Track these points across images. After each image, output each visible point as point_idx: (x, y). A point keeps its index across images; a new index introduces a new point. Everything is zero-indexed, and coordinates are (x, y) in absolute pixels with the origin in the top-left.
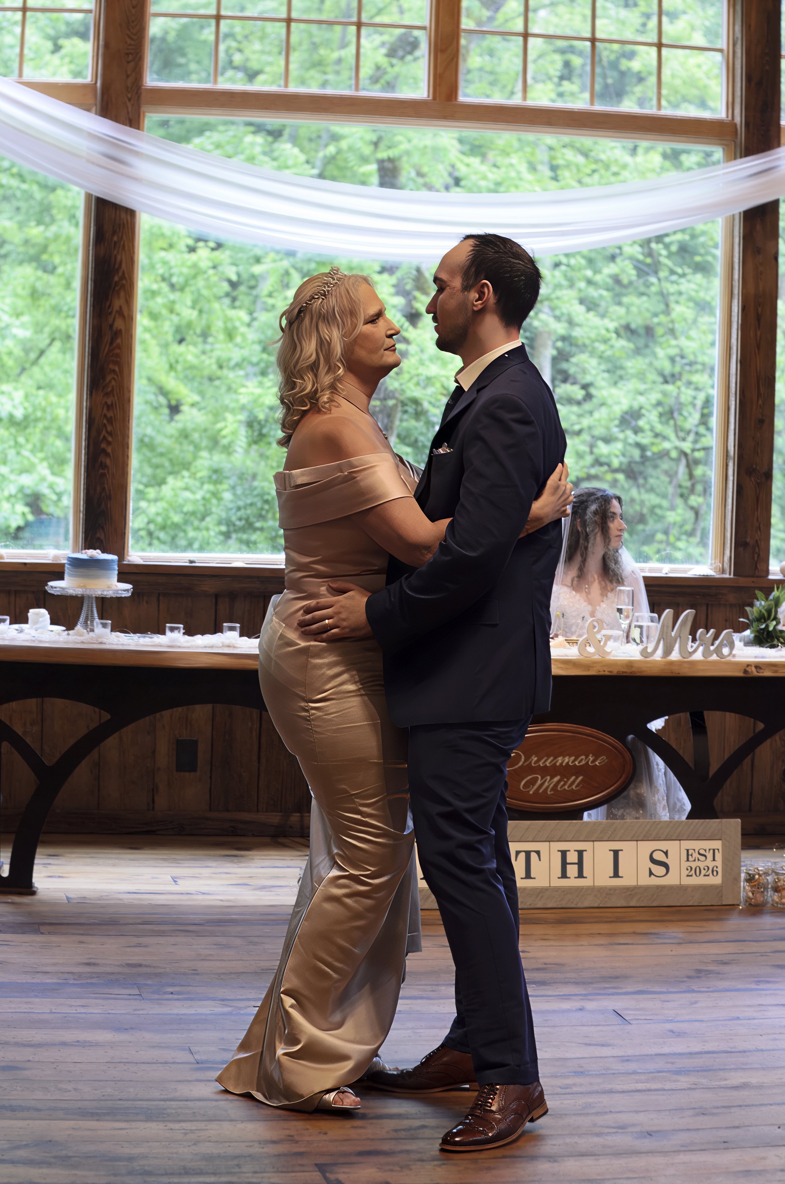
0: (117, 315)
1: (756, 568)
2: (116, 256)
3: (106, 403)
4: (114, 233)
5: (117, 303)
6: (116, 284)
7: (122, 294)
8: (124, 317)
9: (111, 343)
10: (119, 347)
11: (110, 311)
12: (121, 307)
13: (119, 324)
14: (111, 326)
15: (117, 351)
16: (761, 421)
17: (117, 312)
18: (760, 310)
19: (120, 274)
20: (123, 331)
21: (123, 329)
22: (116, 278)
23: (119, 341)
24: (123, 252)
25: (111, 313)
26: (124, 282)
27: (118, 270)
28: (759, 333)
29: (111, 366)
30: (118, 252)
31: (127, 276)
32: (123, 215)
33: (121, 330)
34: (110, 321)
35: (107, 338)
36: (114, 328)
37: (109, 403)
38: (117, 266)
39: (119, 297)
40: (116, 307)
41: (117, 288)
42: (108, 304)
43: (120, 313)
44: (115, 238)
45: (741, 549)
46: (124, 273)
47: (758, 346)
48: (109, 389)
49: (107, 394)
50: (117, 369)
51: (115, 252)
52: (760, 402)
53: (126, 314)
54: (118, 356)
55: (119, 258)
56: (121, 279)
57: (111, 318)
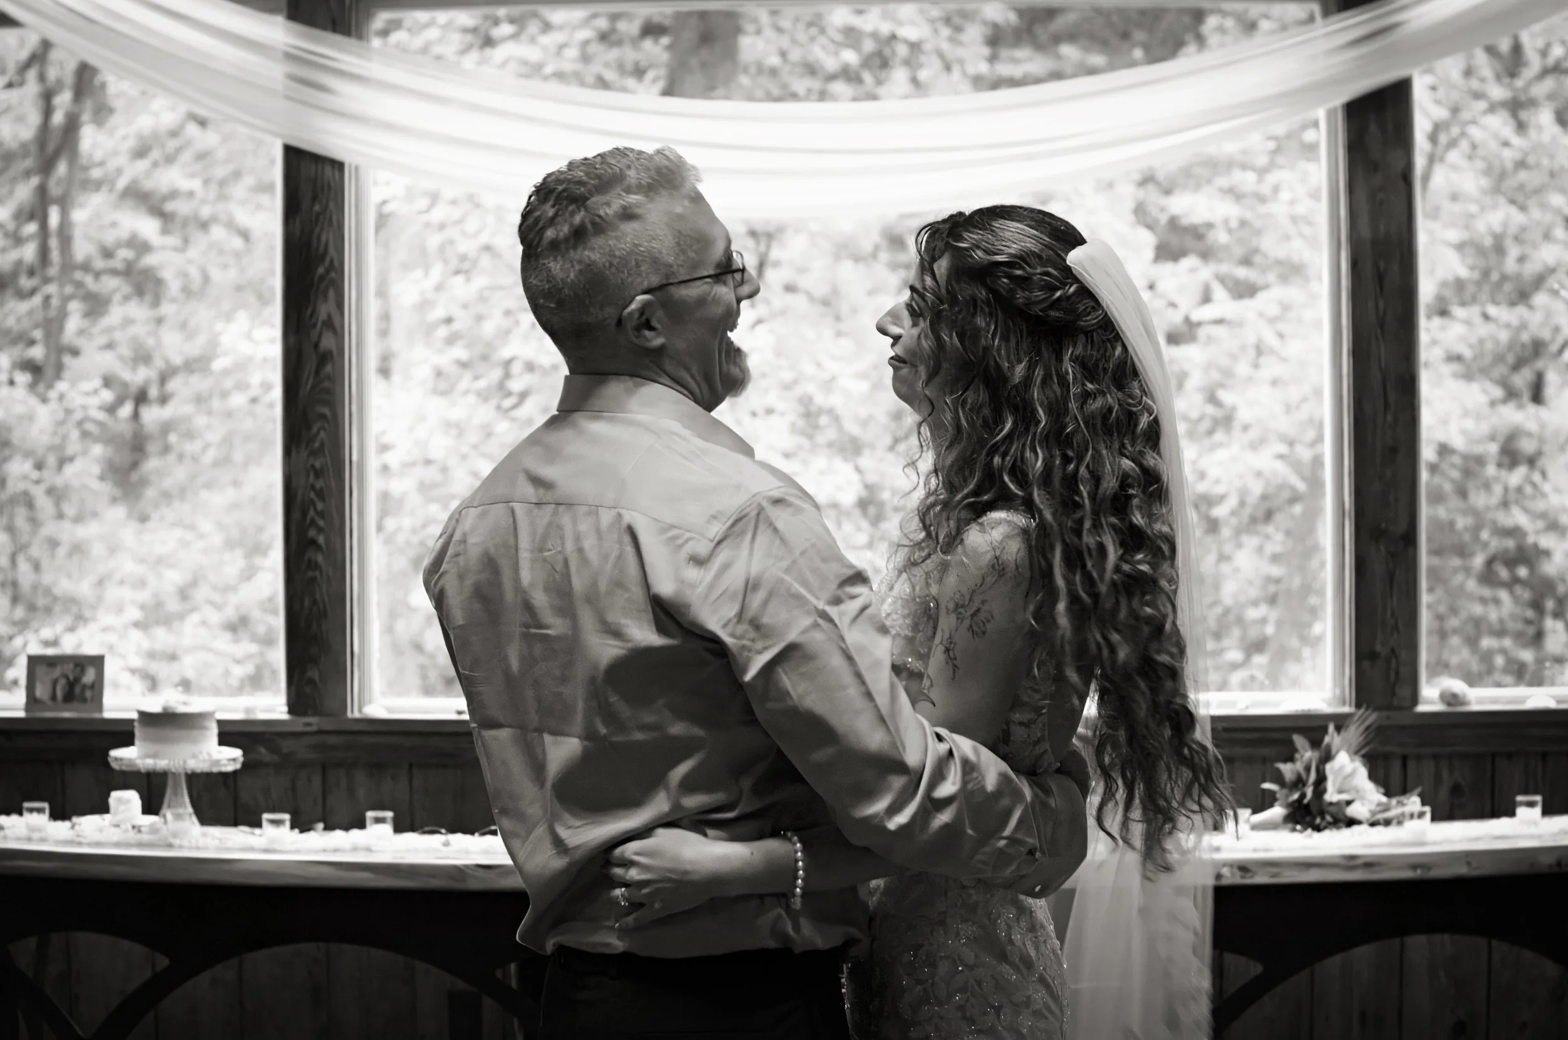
0: (324, 328)
1: (1393, 694)
2: (319, 238)
3: (313, 466)
4: (314, 199)
5: (324, 310)
6: (322, 278)
7: (331, 293)
8: (332, 330)
9: (318, 373)
10: (328, 378)
11: (312, 322)
12: (329, 316)
13: (328, 342)
14: (316, 345)
15: (326, 384)
16: (1394, 450)
17: (323, 323)
18: (1382, 265)
19: (325, 265)
20: (333, 354)
21: (334, 349)
22: (321, 270)
23: (328, 368)
24: (329, 231)
25: (314, 326)
26: (333, 275)
27: (322, 258)
28: (1381, 304)
29: (319, 409)
30: (322, 229)
31: (334, 266)
32: (328, 170)
33: (329, 353)
34: (314, 339)
35: (310, 365)
36: (321, 349)
37: (317, 465)
38: (321, 251)
39: (324, 300)
40: (322, 315)
41: (323, 286)
42: (309, 311)
43: (328, 324)
44: (317, 208)
45: (1366, 664)
46: (332, 262)
47: (1382, 326)
48: (317, 445)
49: (314, 453)
50: (326, 411)
51: (317, 230)
52: (1389, 418)
53: (337, 325)
54: (328, 391)
55: (324, 237)
56: (328, 271)
57: (315, 333)
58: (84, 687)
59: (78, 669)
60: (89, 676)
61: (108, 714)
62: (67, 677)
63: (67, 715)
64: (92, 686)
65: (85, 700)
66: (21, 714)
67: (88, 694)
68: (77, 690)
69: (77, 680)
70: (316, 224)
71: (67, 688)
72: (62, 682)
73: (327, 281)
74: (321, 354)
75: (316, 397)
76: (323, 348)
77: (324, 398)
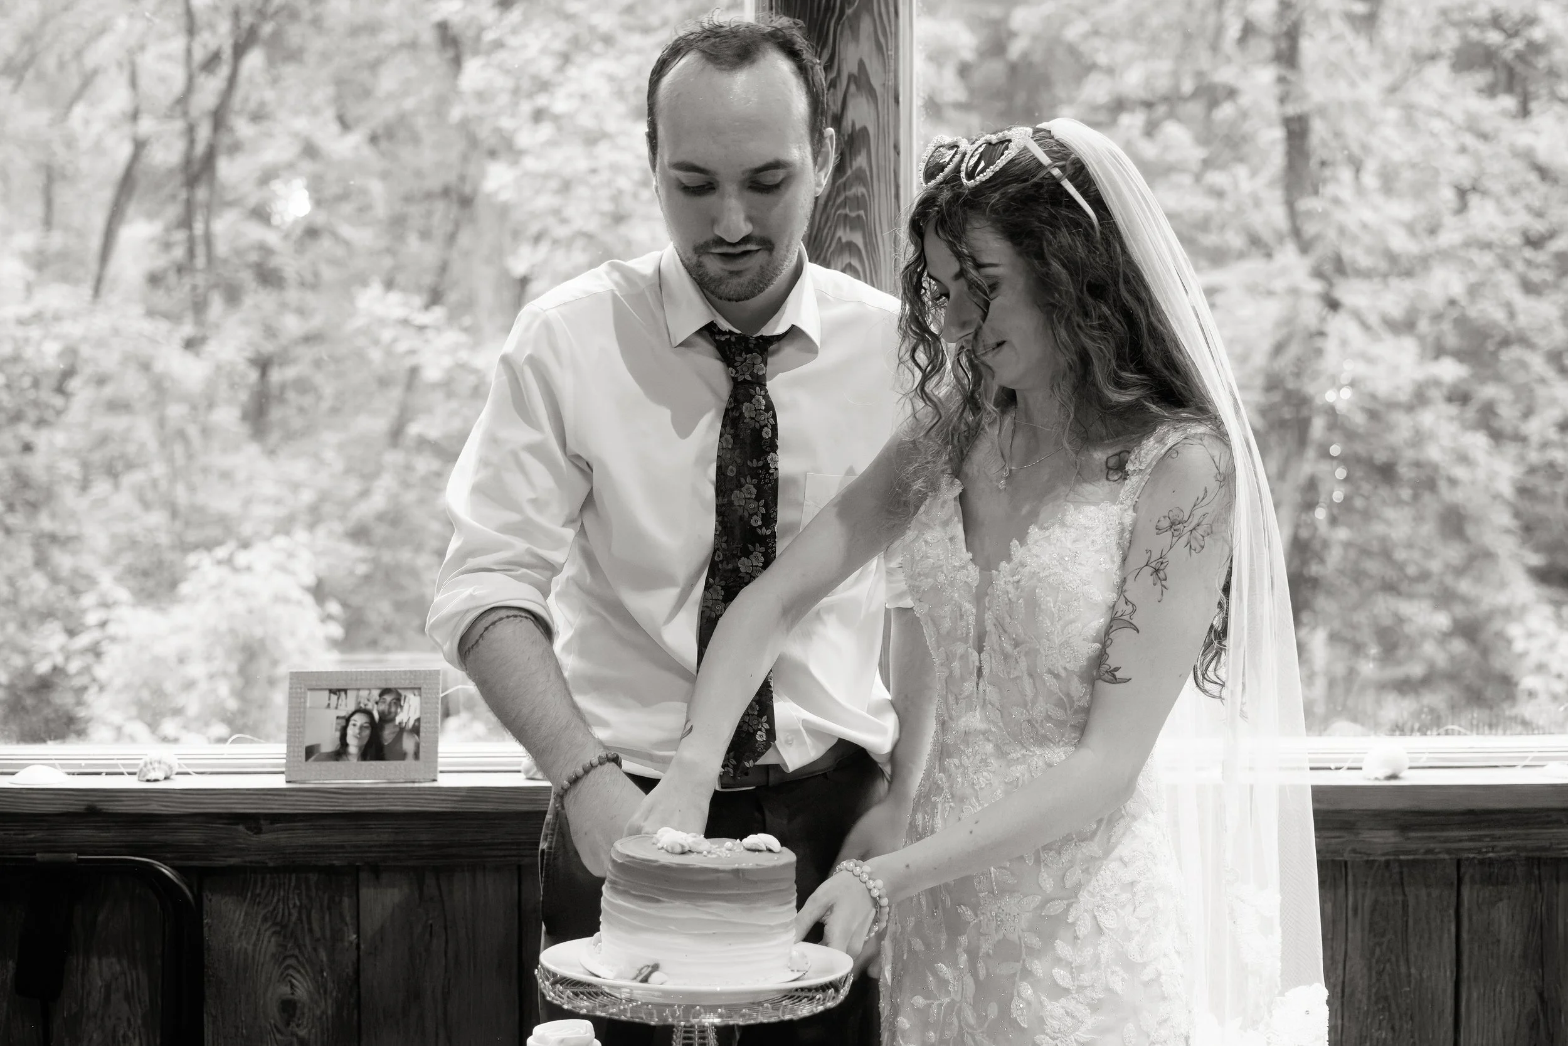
0: (853, 88)
7: (866, 25)
8: (871, 92)
10: (860, 178)
12: (861, 64)
13: (859, 112)
14: (838, 119)
15: (858, 190)
17: (851, 77)
20: (872, 131)
21: (871, 125)
23: (860, 161)
29: (844, 234)
33: (864, 130)
36: (847, 124)
39: (856, 37)
40: (849, 66)
41: (849, 11)
43: (860, 80)
50: (858, 239)
53: (876, 82)
54: (860, 202)
58: (401, 730)
59: (388, 698)
60: (407, 714)
61: (445, 781)
62: (369, 713)
63: (366, 783)
64: (416, 730)
65: (403, 756)
66: (278, 782)
67: (408, 744)
68: (388, 734)
69: (386, 718)
71: (367, 733)
72: (359, 720)
73: (856, 4)
74: (846, 138)
75: (838, 212)
76: (850, 123)
77: (853, 214)
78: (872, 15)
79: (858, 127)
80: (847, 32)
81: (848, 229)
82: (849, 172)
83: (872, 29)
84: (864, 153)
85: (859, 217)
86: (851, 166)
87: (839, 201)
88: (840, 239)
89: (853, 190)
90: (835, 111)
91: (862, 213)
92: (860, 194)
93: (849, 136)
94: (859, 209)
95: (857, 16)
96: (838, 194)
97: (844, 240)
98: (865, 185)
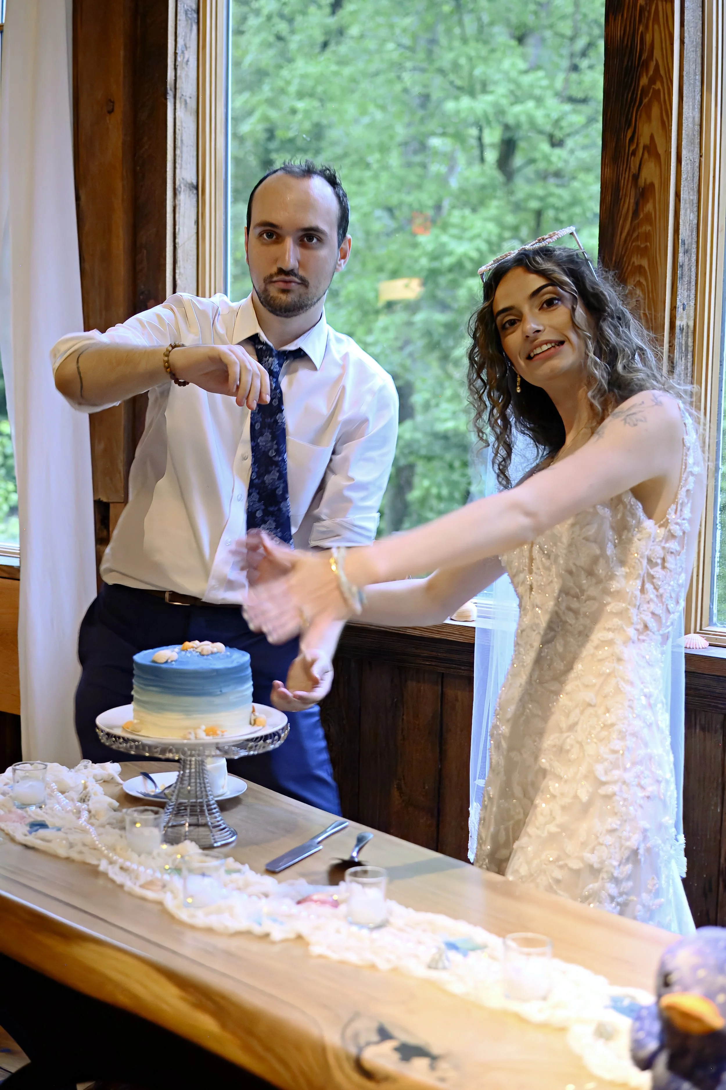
0: (646, 155)
2: (642, 39)
5: (646, 132)
6: (645, 92)
7: (655, 110)
8: (657, 157)
9: (636, 213)
10: (649, 219)
11: (632, 148)
12: (652, 137)
13: (651, 172)
14: (636, 177)
17: (645, 148)
19: (651, 72)
20: (657, 184)
22: (644, 81)
23: (649, 207)
24: (656, 27)
25: (634, 153)
26: (658, 86)
27: (646, 65)
29: (636, 260)
30: (647, 27)
31: (662, 72)
33: (652, 185)
34: (634, 170)
35: (628, 203)
36: (641, 182)
38: (644, 57)
39: (649, 118)
40: (644, 140)
41: (646, 101)
43: (651, 149)
50: (645, 263)
51: (641, 29)
53: (661, 150)
54: (647, 237)
55: (648, 38)
56: (652, 81)
57: (634, 162)
70: (640, 21)
73: (650, 95)
74: (641, 189)
75: (634, 244)
76: (643, 181)
77: (643, 246)
78: (659, 101)
79: (648, 182)
80: (644, 115)
81: (639, 256)
82: (641, 216)
83: (659, 112)
84: (651, 201)
85: (646, 247)
86: (643, 211)
87: (635, 235)
88: (634, 263)
89: (644, 228)
90: (634, 172)
91: (648, 244)
92: (647, 231)
93: (642, 189)
94: (646, 242)
95: (650, 102)
96: (634, 231)
97: (636, 264)
98: (651, 224)
